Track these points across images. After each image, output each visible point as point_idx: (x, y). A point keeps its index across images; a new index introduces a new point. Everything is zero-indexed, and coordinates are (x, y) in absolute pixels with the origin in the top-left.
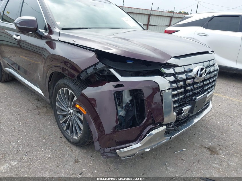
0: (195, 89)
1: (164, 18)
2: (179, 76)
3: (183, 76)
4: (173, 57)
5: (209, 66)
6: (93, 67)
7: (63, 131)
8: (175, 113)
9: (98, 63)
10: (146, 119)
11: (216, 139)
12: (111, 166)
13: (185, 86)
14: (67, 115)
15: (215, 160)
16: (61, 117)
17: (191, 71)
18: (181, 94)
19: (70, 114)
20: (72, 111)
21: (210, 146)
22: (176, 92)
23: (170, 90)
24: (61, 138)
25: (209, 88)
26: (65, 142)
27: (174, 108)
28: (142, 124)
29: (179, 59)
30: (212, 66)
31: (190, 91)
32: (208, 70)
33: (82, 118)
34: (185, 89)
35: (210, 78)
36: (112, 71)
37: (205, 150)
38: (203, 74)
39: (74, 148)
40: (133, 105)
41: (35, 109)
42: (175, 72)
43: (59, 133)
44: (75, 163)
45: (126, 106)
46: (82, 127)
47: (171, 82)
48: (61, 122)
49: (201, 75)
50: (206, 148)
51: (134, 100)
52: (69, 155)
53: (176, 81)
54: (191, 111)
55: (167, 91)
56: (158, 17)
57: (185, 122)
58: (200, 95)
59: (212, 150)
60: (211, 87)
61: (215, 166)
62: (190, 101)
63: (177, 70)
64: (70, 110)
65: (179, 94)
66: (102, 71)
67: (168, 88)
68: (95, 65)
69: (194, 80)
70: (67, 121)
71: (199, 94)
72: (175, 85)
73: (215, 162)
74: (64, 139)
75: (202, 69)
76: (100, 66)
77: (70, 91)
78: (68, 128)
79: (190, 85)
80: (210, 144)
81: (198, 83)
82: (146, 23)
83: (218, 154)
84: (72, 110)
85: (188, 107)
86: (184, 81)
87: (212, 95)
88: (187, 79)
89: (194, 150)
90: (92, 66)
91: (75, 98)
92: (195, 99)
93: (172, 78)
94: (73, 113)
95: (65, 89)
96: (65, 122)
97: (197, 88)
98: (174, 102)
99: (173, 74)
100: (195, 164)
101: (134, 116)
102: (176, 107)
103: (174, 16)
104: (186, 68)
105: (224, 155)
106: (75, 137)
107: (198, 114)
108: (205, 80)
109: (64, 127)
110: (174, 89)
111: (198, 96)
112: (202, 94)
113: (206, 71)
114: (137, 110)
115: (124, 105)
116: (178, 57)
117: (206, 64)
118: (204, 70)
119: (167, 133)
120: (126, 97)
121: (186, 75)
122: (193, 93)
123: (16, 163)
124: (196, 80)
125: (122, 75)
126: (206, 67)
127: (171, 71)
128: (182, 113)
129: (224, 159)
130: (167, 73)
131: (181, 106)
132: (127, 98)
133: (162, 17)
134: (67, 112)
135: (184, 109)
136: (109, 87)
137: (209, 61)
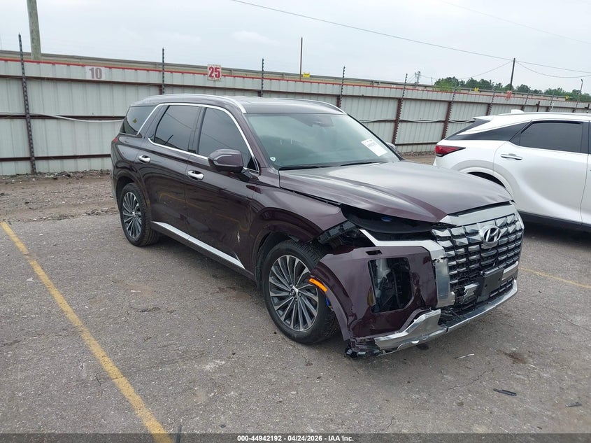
0: (482, 259)
1: (433, 104)
2: (459, 241)
3: (464, 241)
4: (449, 215)
5: (506, 225)
6: (339, 227)
7: (279, 322)
8: (453, 293)
9: (346, 221)
10: (413, 298)
11: (526, 343)
12: (361, 371)
13: (467, 254)
14: (288, 297)
15: (520, 370)
16: (276, 300)
17: (476, 233)
18: (462, 265)
19: (294, 295)
20: (297, 290)
21: (514, 352)
22: (454, 263)
23: (446, 260)
24: (275, 333)
25: (508, 258)
26: (283, 339)
27: (452, 285)
28: (407, 306)
29: (457, 216)
30: (510, 224)
31: (474, 262)
32: (503, 231)
33: (316, 299)
34: (468, 259)
35: (508, 243)
36: (364, 232)
37: (504, 357)
38: (495, 238)
39: (299, 347)
40: (393, 280)
41: (218, 292)
42: (452, 235)
43: (271, 327)
44: (307, 365)
45: (381, 282)
46: (315, 313)
47: (447, 249)
48: (276, 308)
49: (491, 239)
50: (506, 354)
51: (393, 273)
52: (295, 356)
53: (454, 247)
54: (478, 292)
55: (441, 261)
56: (418, 103)
57: (470, 309)
58: (492, 268)
59: (516, 358)
60: (512, 257)
61: (518, 376)
62: (475, 276)
63: (455, 232)
64: (294, 287)
65: (458, 266)
66: (350, 232)
67: (443, 257)
68: (341, 224)
69: (480, 246)
70: (288, 306)
71: (490, 266)
72: (452, 253)
73: (519, 373)
74: (280, 336)
75: (493, 230)
76: (349, 226)
77: (297, 260)
78: (288, 317)
79: (474, 253)
80: (515, 349)
81: (487, 250)
82: (393, 118)
83: (525, 363)
84: (297, 288)
85: (473, 286)
86: (466, 247)
87: (516, 269)
88: (470, 244)
89: (487, 356)
90: (337, 226)
91: (306, 270)
92: (483, 273)
93: (448, 244)
94: (299, 293)
95: (288, 257)
96: (283, 308)
97: (487, 258)
98: (452, 277)
99: (450, 237)
100: (487, 373)
101: (394, 296)
102: (455, 284)
103: (456, 99)
104: (469, 229)
105: (534, 364)
106: (302, 330)
107: (491, 299)
108: (499, 246)
109: (281, 316)
110: (451, 259)
111: (489, 270)
112: (495, 267)
113: (499, 232)
114: (398, 289)
115: (379, 281)
116: (455, 214)
117: (500, 222)
118: (497, 231)
119: (442, 321)
120: (381, 270)
121: (468, 239)
122: (481, 265)
123: (223, 363)
124: (484, 247)
125: (379, 239)
126: (501, 227)
127: (446, 233)
128: (464, 294)
129: (534, 369)
130: (441, 236)
131: (463, 283)
132: (383, 272)
133: (428, 104)
134: (287, 291)
135: (466, 287)
136: (359, 253)
137: (506, 217)
